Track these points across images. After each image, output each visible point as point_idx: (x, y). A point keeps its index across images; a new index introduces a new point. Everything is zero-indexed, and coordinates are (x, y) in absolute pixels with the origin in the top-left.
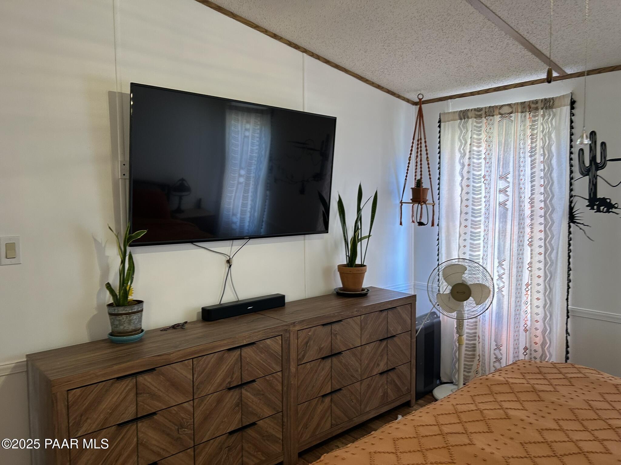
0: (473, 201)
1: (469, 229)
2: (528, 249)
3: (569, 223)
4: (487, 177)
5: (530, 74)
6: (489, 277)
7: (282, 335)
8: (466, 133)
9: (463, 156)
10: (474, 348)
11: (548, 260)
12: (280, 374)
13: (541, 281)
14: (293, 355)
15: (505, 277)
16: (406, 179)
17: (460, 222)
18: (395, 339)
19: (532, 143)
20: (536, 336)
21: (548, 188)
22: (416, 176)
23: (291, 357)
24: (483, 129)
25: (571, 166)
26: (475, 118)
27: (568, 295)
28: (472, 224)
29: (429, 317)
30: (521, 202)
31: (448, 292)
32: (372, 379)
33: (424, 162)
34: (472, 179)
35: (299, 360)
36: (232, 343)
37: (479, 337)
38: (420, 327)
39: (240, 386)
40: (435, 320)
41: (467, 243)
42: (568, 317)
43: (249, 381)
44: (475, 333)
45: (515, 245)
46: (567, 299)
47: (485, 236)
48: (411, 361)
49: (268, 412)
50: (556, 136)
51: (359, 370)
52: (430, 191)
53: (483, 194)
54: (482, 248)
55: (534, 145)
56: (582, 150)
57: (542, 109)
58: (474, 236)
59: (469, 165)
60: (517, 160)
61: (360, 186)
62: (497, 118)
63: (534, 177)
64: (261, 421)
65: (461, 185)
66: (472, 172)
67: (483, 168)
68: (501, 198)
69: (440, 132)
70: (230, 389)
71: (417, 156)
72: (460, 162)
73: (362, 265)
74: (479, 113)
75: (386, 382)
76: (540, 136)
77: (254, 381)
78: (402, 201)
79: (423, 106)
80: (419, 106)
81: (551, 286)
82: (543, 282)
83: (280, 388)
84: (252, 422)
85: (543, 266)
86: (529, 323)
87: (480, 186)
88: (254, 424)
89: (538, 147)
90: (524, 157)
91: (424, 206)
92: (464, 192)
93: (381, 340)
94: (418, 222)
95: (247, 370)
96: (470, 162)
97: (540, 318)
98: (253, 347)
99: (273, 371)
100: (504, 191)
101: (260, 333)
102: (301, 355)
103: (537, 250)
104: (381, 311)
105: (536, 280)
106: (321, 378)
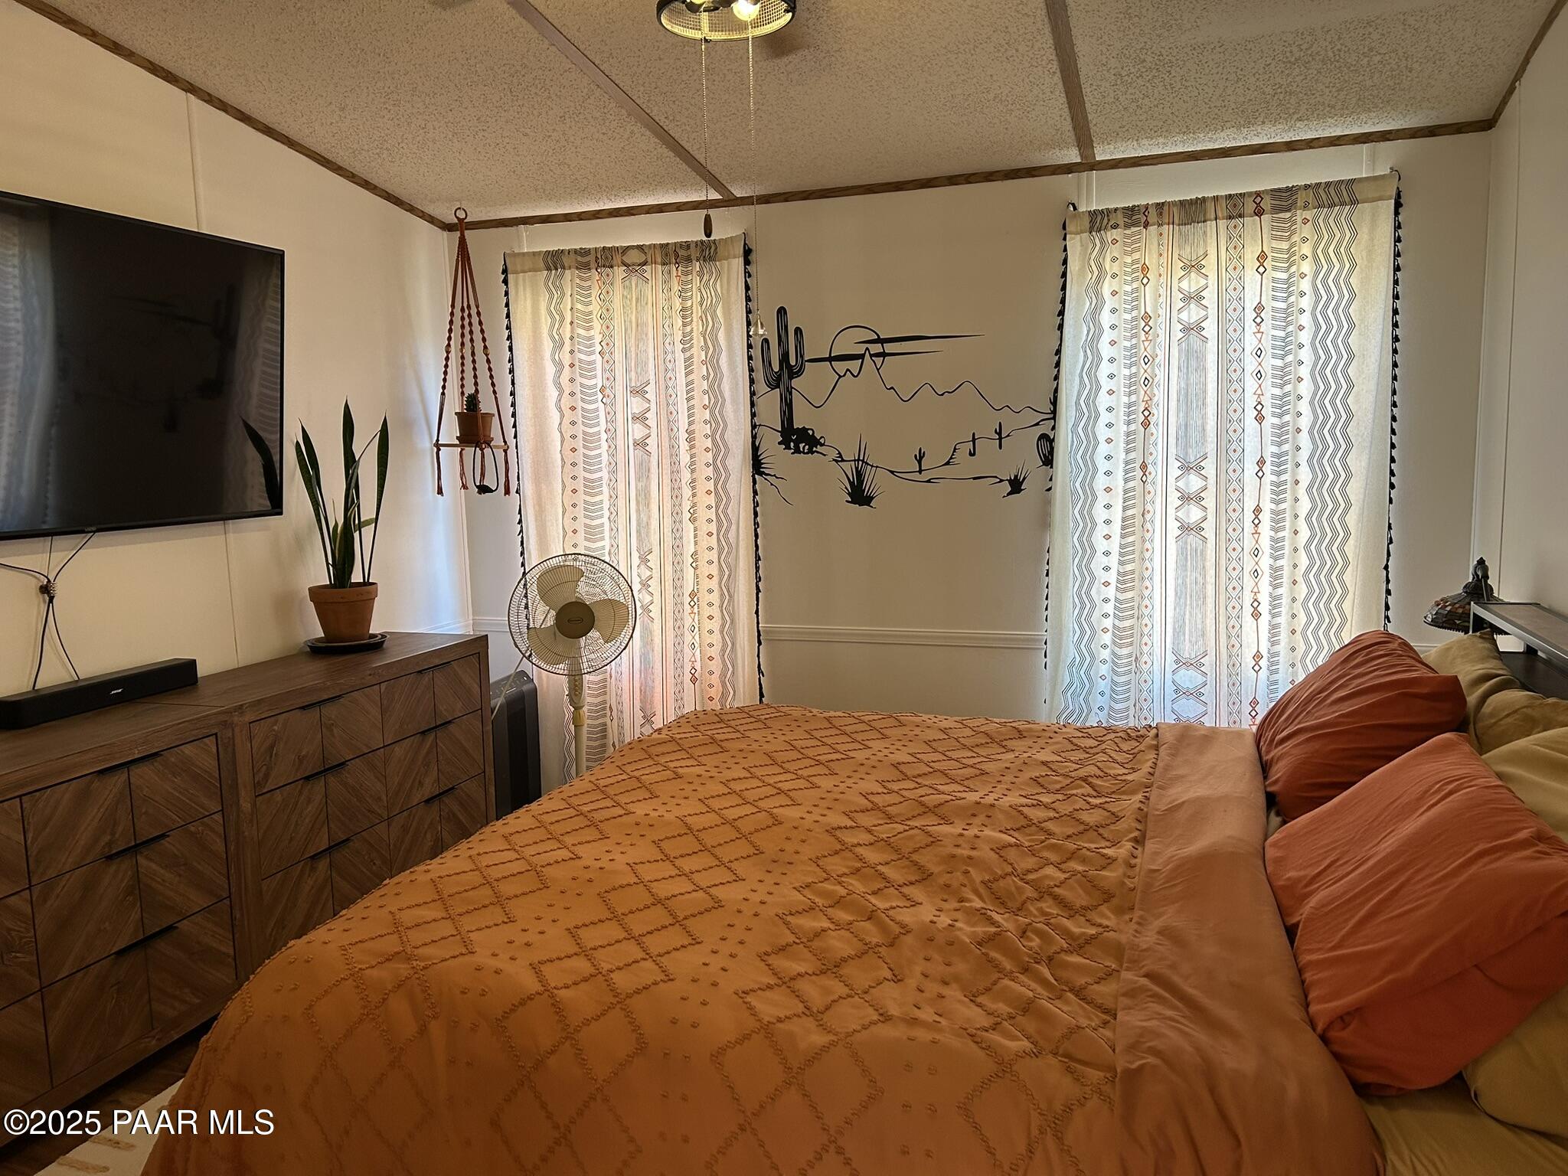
0: (584, 440)
1: (581, 497)
2: (689, 528)
3: (753, 476)
4: (607, 391)
5: (672, 191)
6: (624, 586)
7: (216, 734)
8: (562, 298)
9: (559, 345)
10: (604, 730)
11: (724, 543)
12: (218, 817)
13: (714, 584)
14: (245, 776)
15: (654, 584)
16: (443, 394)
17: (563, 481)
18: (451, 727)
19: (684, 325)
20: (711, 686)
21: (717, 410)
22: (462, 386)
23: (239, 781)
24: (595, 292)
25: (751, 370)
26: (577, 268)
27: (757, 605)
28: (585, 486)
29: (514, 681)
30: (673, 439)
31: (550, 622)
32: (409, 815)
33: (481, 357)
34: (579, 395)
35: (257, 785)
36: (108, 757)
37: (610, 707)
38: (498, 702)
39: (134, 850)
40: (525, 688)
41: (579, 525)
42: (760, 643)
43: (151, 837)
44: (605, 702)
45: (668, 521)
46: (757, 612)
47: (612, 509)
48: (484, 772)
49: (198, 900)
50: (724, 314)
51: (384, 798)
52: (496, 419)
53: (603, 426)
54: (607, 534)
55: (688, 329)
56: (766, 341)
57: (698, 260)
58: (591, 510)
59: (572, 365)
60: (661, 357)
61: (347, 407)
62: (620, 272)
63: (692, 390)
64: (185, 921)
65: (560, 408)
66: (579, 379)
67: (599, 372)
68: (638, 431)
69: (507, 294)
70: (110, 858)
71: (463, 344)
72: (553, 360)
73: (366, 583)
74: (585, 260)
75: (438, 818)
76: (697, 312)
77: (163, 836)
78: (438, 440)
79: (467, 233)
80: (458, 234)
81: (732, 591)
82: (717, 586)
83: (219, 846)
84: (165, 926)
85: (716, 556)
86: (698, 666)
87: (597, 410)
88: (171, 928)
89: (695, 334)
90: (673, 352)
91: (487, 451)
92: (566, 421)
93: (423, 733)
94: (477, 487)
95: (145, 813)
96: (573, 359)
97: (714, 652)
98: (156, 764)
99: (200, 812)
100: (641, 418)
101: (168, 731)
102: (261, 775)
103: (705, 528)
104: (420, 672)
105: (706, 584)
106: (307, 820)
